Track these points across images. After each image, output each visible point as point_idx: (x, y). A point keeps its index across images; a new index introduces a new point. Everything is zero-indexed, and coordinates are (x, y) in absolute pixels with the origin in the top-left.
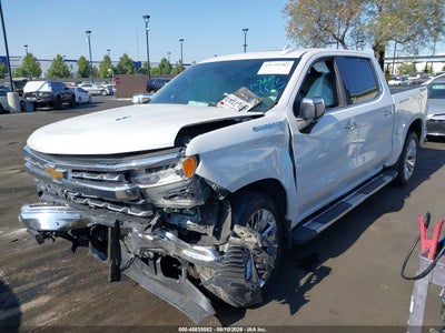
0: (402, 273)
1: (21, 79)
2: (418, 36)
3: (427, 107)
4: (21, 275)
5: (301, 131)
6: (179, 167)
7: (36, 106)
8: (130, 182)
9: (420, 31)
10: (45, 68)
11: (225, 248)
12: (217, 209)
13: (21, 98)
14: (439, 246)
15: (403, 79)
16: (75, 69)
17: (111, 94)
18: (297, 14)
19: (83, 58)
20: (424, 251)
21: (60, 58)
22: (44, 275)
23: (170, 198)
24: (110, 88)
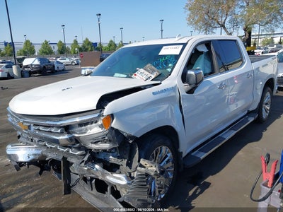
0: (251, 195)
1: (21, 57)
2: (274, 21)
3: (278, 70)
4: (8, 190)
5: (187, 93)
6: (100, 122)
7: (31, 74)
8: (68, 133)
9: (275, 18)
10: (37, 49)
11: (135, 174)
12: (128, 148)
13: (21, 69)
14: (276, 177)
15: (265, 48)
16: (56, 49)
17: (78, 64)
18: (194, 9)
19: (61, 42)
20: (264, 181)
21: (46, 43)
22: (23, 189)
23: (95, 143)
24: (77, 60)
